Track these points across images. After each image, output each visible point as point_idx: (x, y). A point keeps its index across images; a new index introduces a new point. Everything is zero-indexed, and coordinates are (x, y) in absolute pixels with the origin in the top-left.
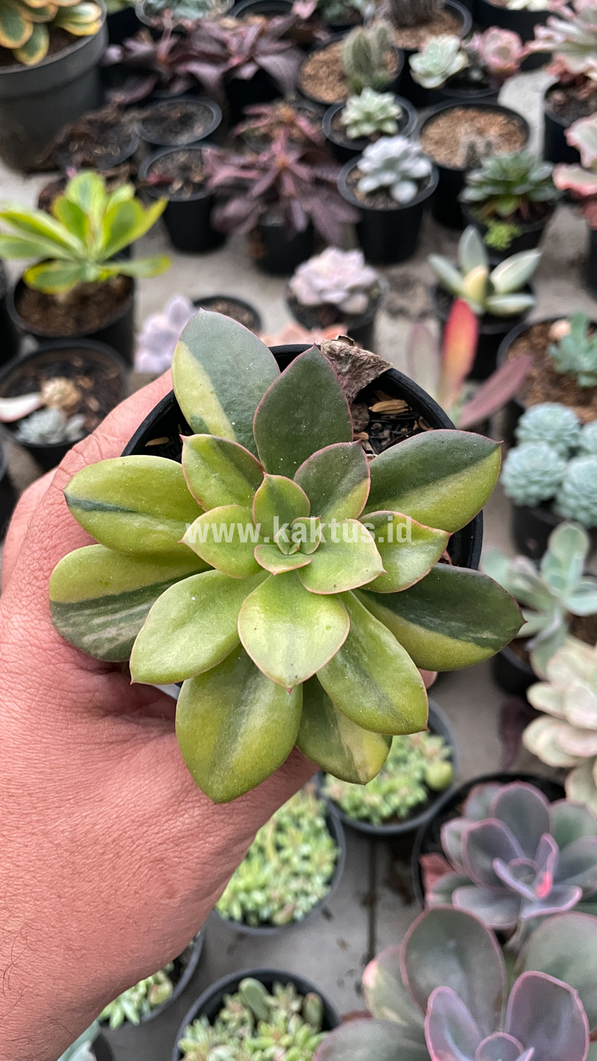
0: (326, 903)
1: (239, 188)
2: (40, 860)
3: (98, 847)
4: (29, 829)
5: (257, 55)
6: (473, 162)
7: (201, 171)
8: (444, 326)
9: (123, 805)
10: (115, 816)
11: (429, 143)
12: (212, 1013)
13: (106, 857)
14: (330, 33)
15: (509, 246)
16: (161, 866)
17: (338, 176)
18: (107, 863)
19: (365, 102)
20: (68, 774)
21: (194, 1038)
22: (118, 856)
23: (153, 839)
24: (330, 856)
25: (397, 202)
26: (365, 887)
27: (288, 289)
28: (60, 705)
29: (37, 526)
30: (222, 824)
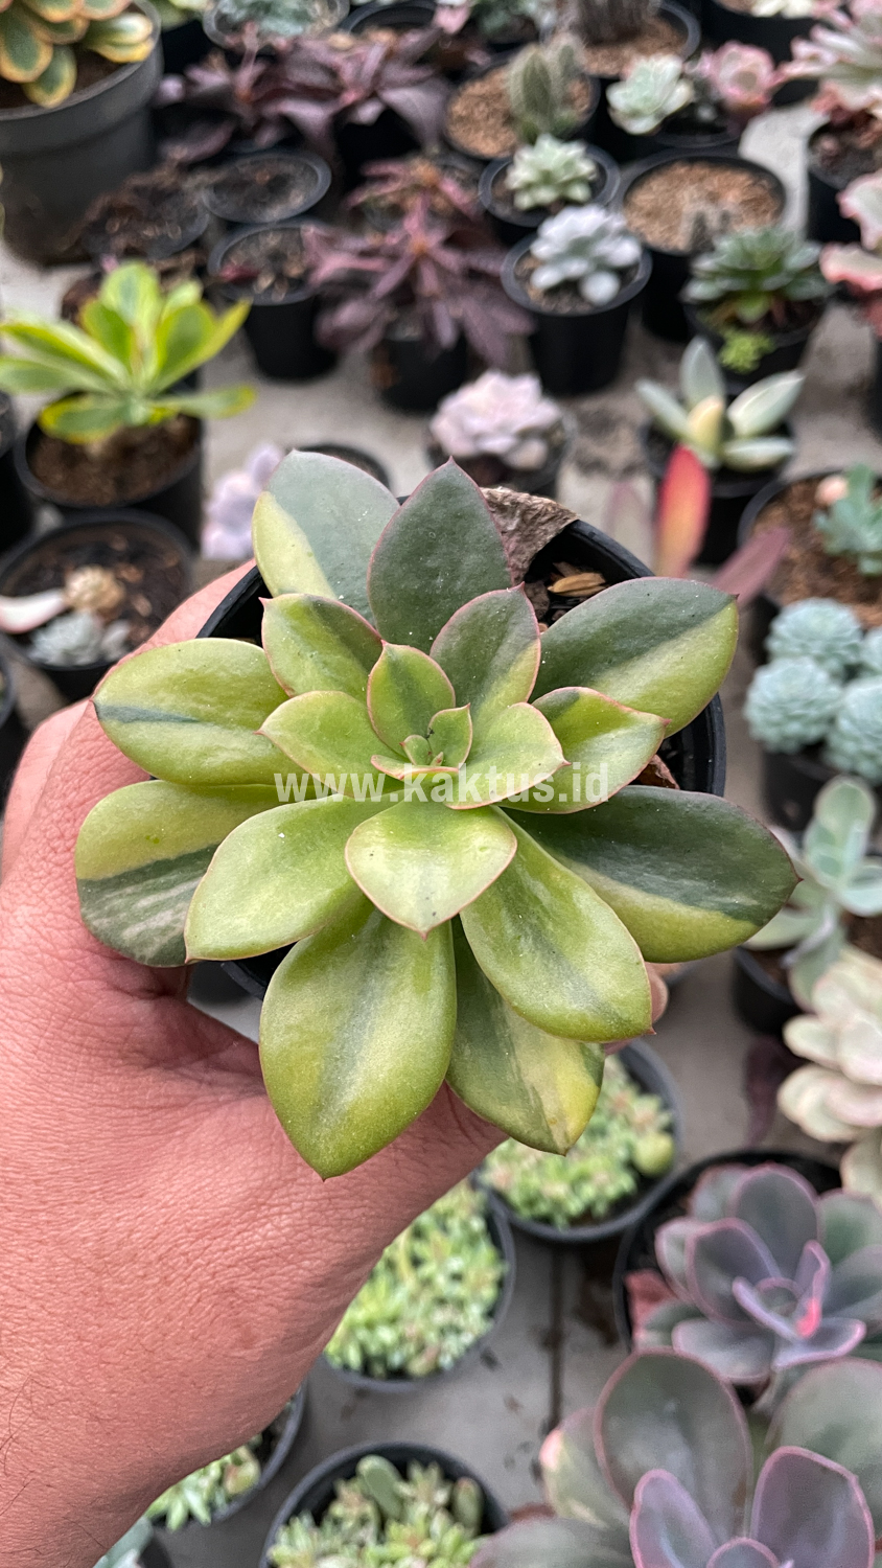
0: (487, 1344)
1: (355, 284)
2: (51, 1282)
3: (136, 1266)
4: (35, 1234)
5: (383, 89)
6: (703, 243)
7: (300, 260)
8: (660, 486)
9: (175, 1204)
10: (162, 1220)
11: (637, 216)
12: (319, 1508)
13: (148, 1283)
14: (489, 53)
15: (757, 366)
16: (231, 1299)
17: (502, 265)
18: (151, 1291)
19: (541, 156)
20: (92, 1152)
21: (291, 1543)
22: (166, 1281)
23: (219, 1258)
24: (492, 1275)
25: (591, 303)
26: (544, 1320)
27: (429, 433)
28: (82, 1045)
29: (60, 774)
30: (324, 1241)
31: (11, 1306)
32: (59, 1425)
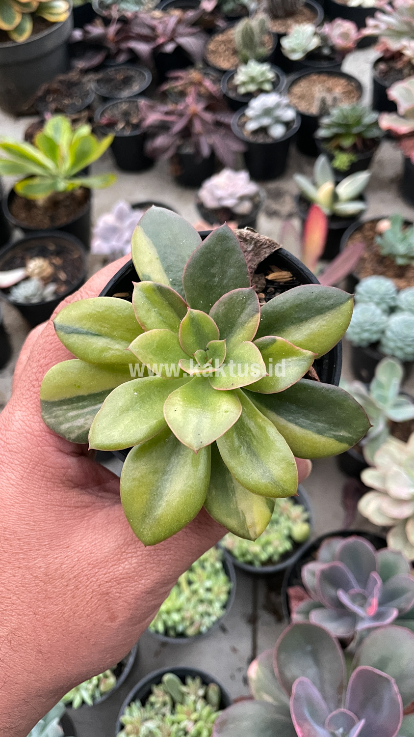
0: (222, 621)
1: (163, 127)
2: (23, 586)
3: (63, 580)
4: (17, 564)
5: (176, 37)
6: (324, 111)
7: (138, 116)
8: (304, 223)
9: (83, 551)
10: (76, 559)
11: (294, 98)
12: (144, 698)
13: (68, 588)
14: (226, 21)
15: (349, 168)
16: (107, 598)
17: (231, 120)
18: (69, 592)
19: (250, 70)
20: (45, 526)
21: (131, 714)
22: (77, 588)
23: (102, 578)
24: (225, 588)
25: (273, 139)
26: (249, 610)
27: (197, 197)
28: (43, 477)
29: (37, 351)
30: (151, 571)
31: (4, 597)
32: (23, 654)
